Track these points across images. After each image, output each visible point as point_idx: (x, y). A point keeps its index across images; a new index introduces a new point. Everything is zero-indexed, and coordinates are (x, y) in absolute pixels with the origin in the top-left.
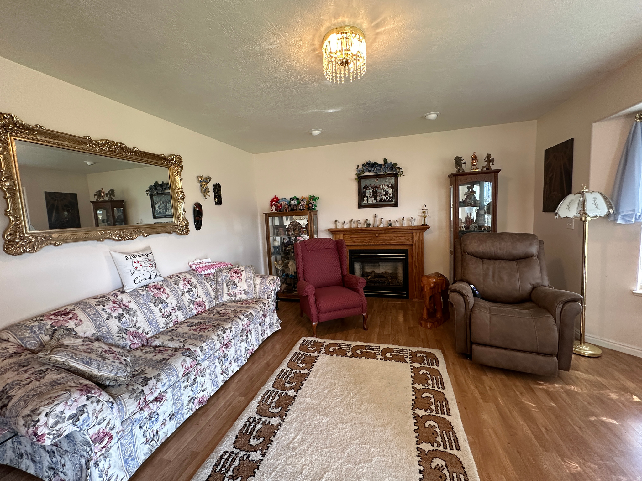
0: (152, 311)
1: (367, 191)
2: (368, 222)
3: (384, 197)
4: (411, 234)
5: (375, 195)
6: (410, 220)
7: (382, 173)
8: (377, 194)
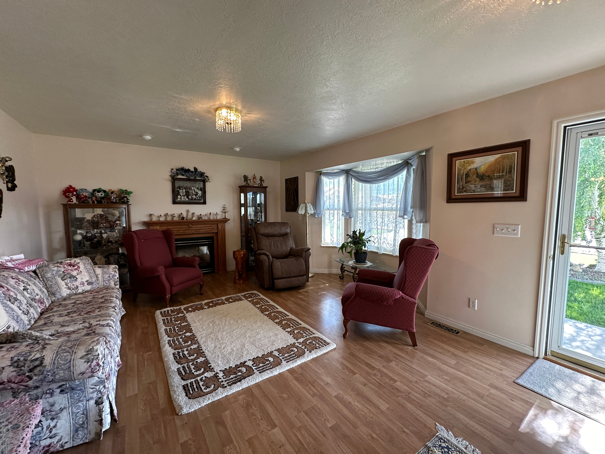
0: (13, 310)
1: (181, 191)
2: (182, 215)
3: (195, 196)
4: (216, 225)
5: (187, 194)
6: (215, 215)
7: (192, 178)
8: (189, 193)
